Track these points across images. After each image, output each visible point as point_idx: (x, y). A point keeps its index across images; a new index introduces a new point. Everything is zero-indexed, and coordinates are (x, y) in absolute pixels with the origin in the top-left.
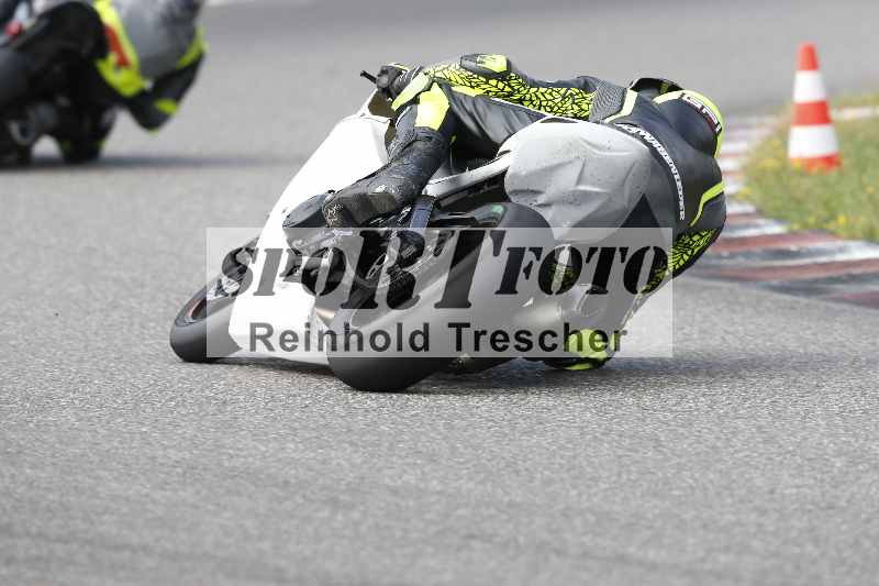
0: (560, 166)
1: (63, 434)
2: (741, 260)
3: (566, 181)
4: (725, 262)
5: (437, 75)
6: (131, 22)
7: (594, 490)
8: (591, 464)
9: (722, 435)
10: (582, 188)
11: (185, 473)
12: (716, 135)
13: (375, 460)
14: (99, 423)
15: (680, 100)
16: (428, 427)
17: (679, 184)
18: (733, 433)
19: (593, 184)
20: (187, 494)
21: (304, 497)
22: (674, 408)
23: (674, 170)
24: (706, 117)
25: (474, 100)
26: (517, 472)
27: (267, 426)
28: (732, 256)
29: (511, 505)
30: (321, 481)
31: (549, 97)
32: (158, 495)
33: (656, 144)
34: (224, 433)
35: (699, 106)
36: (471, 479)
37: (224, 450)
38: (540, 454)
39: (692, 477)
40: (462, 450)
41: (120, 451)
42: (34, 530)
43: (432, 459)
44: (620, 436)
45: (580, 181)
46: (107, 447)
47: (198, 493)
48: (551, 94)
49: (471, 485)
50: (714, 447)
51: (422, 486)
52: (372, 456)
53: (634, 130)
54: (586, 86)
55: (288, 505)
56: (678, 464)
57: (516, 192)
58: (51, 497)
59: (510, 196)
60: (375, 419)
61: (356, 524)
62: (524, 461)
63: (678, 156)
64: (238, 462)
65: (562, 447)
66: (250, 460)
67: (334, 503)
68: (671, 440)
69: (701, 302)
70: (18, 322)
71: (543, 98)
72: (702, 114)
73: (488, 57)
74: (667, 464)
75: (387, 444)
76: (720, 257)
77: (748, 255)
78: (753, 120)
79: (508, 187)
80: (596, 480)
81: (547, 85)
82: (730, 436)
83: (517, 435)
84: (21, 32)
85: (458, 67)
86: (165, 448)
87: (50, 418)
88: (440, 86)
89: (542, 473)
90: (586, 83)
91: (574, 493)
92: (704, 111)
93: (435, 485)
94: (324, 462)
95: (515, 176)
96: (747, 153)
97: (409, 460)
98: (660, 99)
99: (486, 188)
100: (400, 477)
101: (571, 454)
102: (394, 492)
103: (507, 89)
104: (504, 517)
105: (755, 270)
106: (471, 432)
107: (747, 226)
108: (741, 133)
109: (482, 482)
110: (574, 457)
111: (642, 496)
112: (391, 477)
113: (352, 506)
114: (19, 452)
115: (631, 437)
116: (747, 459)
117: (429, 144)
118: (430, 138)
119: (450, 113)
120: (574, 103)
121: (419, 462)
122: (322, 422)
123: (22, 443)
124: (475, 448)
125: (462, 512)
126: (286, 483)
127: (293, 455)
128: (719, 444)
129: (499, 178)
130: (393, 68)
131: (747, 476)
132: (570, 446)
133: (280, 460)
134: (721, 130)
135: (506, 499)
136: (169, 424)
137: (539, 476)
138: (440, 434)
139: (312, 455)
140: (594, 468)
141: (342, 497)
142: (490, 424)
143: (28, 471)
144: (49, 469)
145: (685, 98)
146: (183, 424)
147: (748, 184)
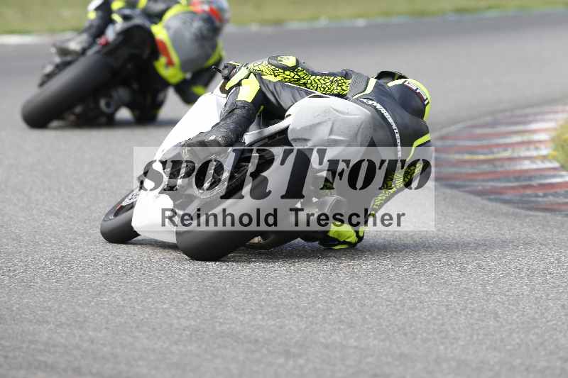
0: (319, 124)
1: (113, 309)
2: (551, 198)
3: (323, 133)
4: (540, 199)
5: (255, 68)
6: (176, 38)
7: (455, 346)
8: (453, 329)
9: (539, 311)
10: (333, 137)
11: (191, 334)
12: (425, 106)
13: (314, 326)
14: (136, 302)
15: (403, 84)
16: (348, 305)
17: (397, 135)
18: (545, 309)
19: (339, 135)
20: (192, 348)
21: (268, 349)
22: (507, 293)
23: (394, 126)
24: (419, 95)
25: (275, 84)
26: (405, 334)
27: (244, 304)
28: (545, 195)
29: (402, 355)
30: (279, 340)
31: (322, 82)
32: (174, 348)
33: (383, 111)
34: (216, 308)
35: (415, 88)
36: (375, 338)
37: (217, 320)
38: (421, 322)
39: (519, 337)
40: (370, 320)
41: (149, 320)
42: (94, 371)
43: (351, 325)
44: (472, 311)
45: (331, 132)
46: (142, 317)
47: (200, 347)
48: (324, 80)
49: (376, 342)
50: (534, 319)
51: (344, 343)
52: (312, 323)
53: (370, 102)
54: (346, 75)
55: (257, 355)
56: (510, 329)
57: (295, 140)
58: (105, 349)
59: (292, 142)
60: (314, 300)
61: (301, 367)
62: (411, 327)
63: (398, 118)
64: (225, 327)
65: (435, 318)
66: (233, 326)
67: (287, 354)
68: (506, 314)
69: (525, 225)
70: (84, 237)
71: (319, 83)
72: (416, 93)
73: (285, 57)
74: (502, 329)
75: (321, 316)
76: (537, 196)
77: (555, 195)
78: (560, 108)
79: (290, 136)
80: (457, 339)
81: (322, 75)
82: (544, 311)
83: (406, 310)
84: (107, 44)
85: (267, 63)
86: (179, 318)
87: (105, 299)
88: (255, 75)
89: (421, 335)
90: (347, 74)
91: (442, 347)
92: (418, 91)
93: (352, 342)
94: (281, 327)
95: (293, 129)
96: (555, 129)
97: (336, 326)
98: (391, 84)
99: (278, 137)
100: (330, 337)
101: (441, 322)
102: (327, 347)
103: (296, 77)
104: (397, 363)
105: (559, 204)
106: (375, 307)
107: (554, 176)
108: (551, 116)
109: (383, 340)
110: (443, 325)
111: (487, 349)
112: (324, 337)
113: (300, 356)
114: (85, 321)
115: (479, 312)
116: (555, 326)
117: (244, 111)
118: (244, 107)
119: (260, 91)
120: (338, 86)
121: (342, 327)
122: (279, 301)
123: (87, 315)
124: (379, 318)
125: (370, 360)
126: (257, 341)
127: (261, 323)
128: (537, 316)
129: (284, 131)
130: (231, 64)
131: (555, 337)
132: (440, 317)
133: (253, 326)
134: (428, 103)
135: (398, 352)
136: (182, 302)
137: (419, 336)
138: (355, 309)
139: (273, 323)
140: (455, 331)
141: (293, 350)
142: (389, 303)
143: (90, 333)
144: (104, 331)
145: (406, 83)
146: (190, 303)
147: (555, 150)
